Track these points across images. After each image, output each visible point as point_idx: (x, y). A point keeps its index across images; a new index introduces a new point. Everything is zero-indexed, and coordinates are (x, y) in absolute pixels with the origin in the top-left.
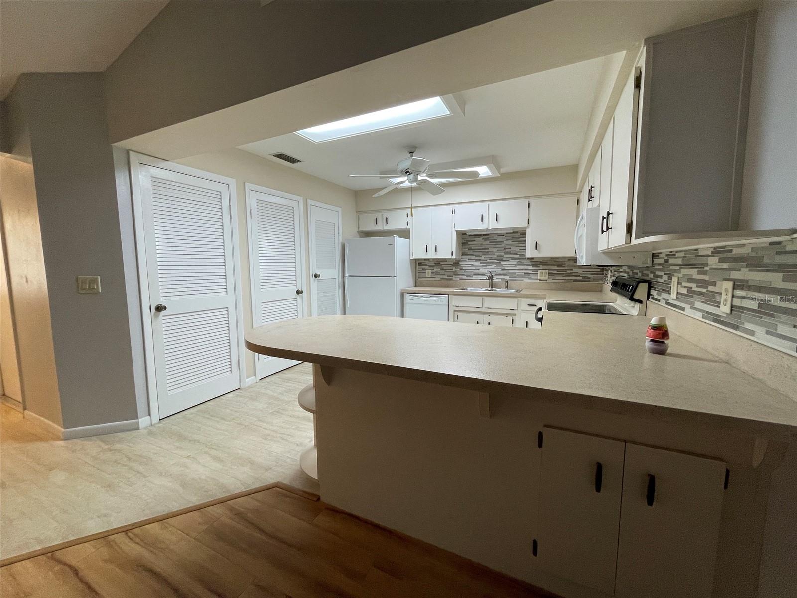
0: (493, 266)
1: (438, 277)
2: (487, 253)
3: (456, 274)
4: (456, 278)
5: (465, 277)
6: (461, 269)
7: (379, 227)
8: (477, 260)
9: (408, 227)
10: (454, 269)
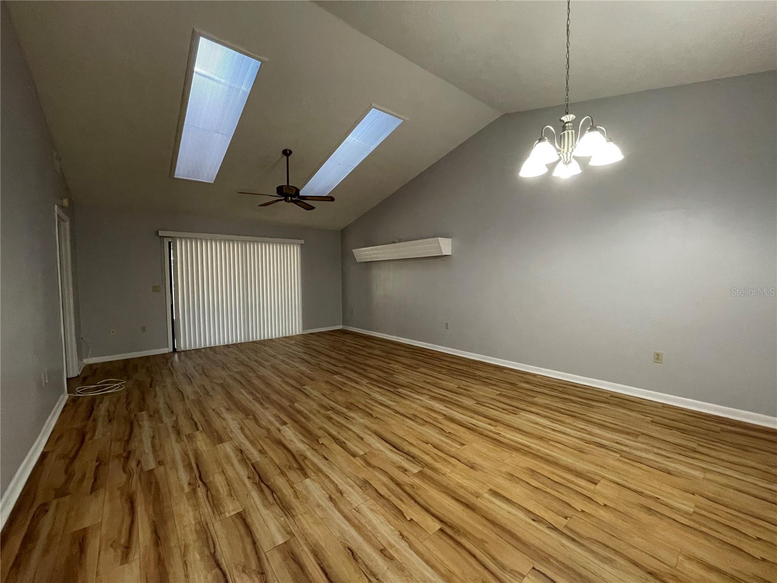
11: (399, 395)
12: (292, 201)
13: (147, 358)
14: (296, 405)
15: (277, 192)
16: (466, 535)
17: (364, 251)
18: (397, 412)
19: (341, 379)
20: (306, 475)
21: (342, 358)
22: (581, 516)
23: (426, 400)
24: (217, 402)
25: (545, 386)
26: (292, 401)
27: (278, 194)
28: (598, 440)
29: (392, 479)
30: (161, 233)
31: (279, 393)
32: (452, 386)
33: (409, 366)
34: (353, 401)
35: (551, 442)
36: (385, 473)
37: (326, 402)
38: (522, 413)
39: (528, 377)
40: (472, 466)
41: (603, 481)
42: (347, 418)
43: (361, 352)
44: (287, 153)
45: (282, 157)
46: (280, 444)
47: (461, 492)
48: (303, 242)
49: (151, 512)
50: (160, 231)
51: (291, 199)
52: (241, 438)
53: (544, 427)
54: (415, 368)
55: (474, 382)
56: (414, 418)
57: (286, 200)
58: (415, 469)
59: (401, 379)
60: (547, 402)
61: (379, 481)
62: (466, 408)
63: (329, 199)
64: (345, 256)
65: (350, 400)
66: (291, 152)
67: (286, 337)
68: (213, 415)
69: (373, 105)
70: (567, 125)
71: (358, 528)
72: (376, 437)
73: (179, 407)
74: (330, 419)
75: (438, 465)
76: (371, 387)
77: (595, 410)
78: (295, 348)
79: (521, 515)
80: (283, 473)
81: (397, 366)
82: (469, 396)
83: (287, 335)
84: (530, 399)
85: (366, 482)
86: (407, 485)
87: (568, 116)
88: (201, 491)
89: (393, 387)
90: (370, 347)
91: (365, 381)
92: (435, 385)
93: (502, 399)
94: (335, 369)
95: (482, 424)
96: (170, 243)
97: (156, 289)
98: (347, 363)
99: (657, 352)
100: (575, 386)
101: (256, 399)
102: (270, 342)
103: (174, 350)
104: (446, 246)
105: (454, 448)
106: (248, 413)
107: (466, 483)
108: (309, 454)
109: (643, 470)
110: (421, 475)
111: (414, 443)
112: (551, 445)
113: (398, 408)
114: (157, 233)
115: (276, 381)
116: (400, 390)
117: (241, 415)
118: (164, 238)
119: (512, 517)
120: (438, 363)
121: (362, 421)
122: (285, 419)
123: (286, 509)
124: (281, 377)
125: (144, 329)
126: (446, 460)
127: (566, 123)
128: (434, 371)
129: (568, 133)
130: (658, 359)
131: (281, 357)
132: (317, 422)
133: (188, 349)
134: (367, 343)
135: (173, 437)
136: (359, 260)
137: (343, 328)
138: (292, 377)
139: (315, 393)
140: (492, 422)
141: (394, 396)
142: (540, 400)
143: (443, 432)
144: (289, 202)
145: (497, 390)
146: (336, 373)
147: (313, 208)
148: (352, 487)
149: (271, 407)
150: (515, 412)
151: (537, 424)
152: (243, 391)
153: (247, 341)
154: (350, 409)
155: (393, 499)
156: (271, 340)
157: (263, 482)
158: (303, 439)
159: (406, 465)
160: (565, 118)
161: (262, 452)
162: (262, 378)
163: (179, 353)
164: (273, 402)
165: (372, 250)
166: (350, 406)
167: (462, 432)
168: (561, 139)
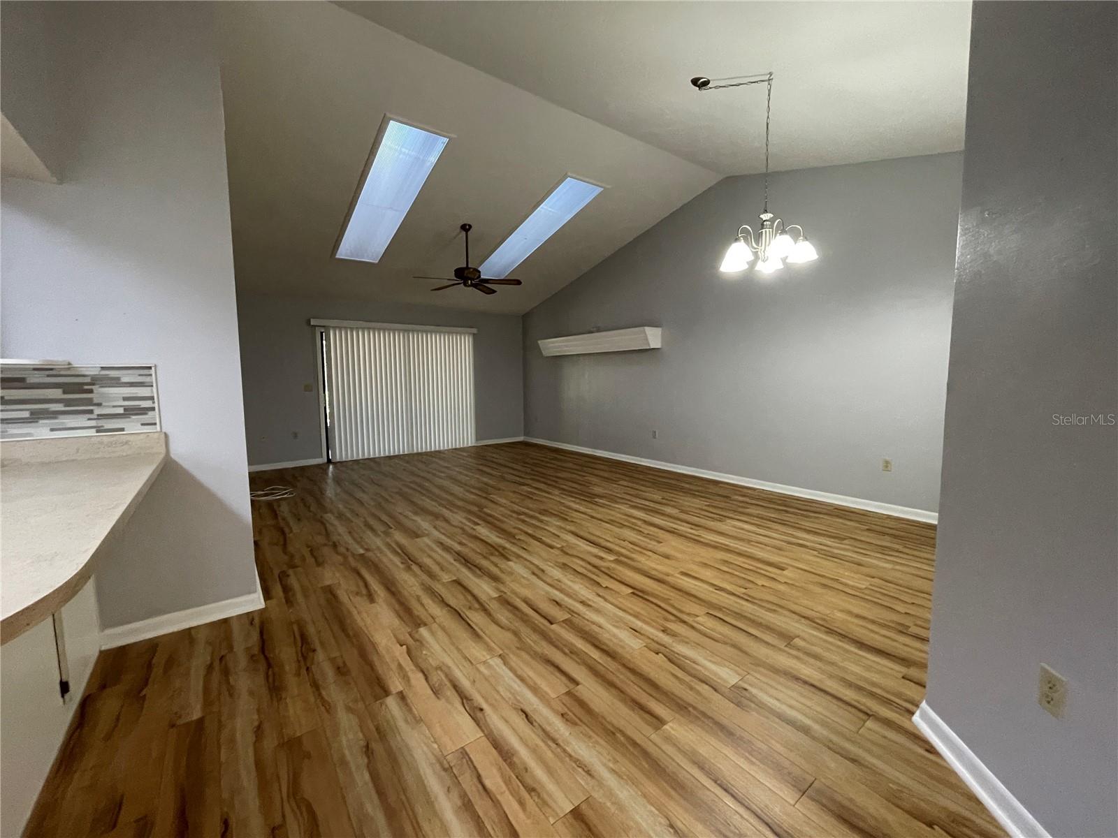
11: (596, 504)
12: (472, 285)
13: (303, 468)
14: (485, 510)
15: (455, 274)
16: (656, 596)
17: (553, 343)
18: (592, 517)
19: (529, 490)
20: (509, 560)
21: (529, 470)
22: (762, 588)
23: (625, 508)
24: (401, 508)
25: (763, 500)
26: (481, 507)
27: (456, 277)
28: (801, 542)
29: (590, 563)
30: (313, 322)
31: (462, 500)
32: (657, 497)
33: (607, 479)
34: (546, 508)
35: (752, 543)
36: (583, 560)
37: (516, 508)
38: (729, 521)
39: (746, 491)
40: (667, 557)
41: (790, 568)
42: (541, 521)
43: (548, 465)
44: (466, 228)
45: (461, 232)
46: (476, 538)
47: (654, 572)
48: (475, 331)
49: (378, 578)
50: (312, 320)
51: (471, 282)
52: (436, 533)
53: (749, 531)
54: (616, 481)
55: (681, 494)
56: (611, 522)
57: (465, 284)
58: (612, 558)
59: (597, 490)
60: (757, 512)
61: (578, 565)
62: (669, 516)
63: (516, 282)
64: (527, 349)
65: (542, 507)
66: (470, 226)
67: (456, 449)
68: (401, 517)
69: (569, 174)
70: (765, 223)
71: (561, 591)
72: (572, 535)
73: (362, 511)
74: (523, 521)
75: (633, 556)
76: (564, 496)
77: (811, 520)
78: (470, 460)
79: (705, 586)
80: (485, 558)
81: (594, 480)
82: (674, 507)
83: (458, 447)
84: (740, 510)
85: (564, 564)
86: (604, 567)
87: (766, 215)
88: (414, 567)
89: (590, 498)
90: (560, 460)
91: (557, 492)
92: (637, 496)
93: (711, 509)
94: (522, 480)
95: (684, 528)
96: (322, 333)
97: (308, 388)
98: (534, 475)
99: (887, 458)
100: (798, 499)
101: (440, 505)
102: (437, 454)
103: (329, 461)
104: (654, 337)
105: (652, 544)
106: (437, 516)
107: (659, 567)
108: (508, 545)
109: (836, 562)
110: (617, 561)
111: (611, 540)
112: (752, 545)
113: (595, 515)
114: (308, 322)
115: (457, 490)
116: (596, 500)
117: (431, 518)
118: (317, 328)
119: (696, 588)
120: (641, 477)
121: (558, 523)
122: (476, 520)
123: (495, 579)
124: (462, 487)
125: (295, 435)
126: (641, 553)
127: (764, 221)
128: (637, 484)
129: (766, 231)
130: (887, 467)
131: (457, 469)
132: (511, 524)
133: (344, 459)
134: (556, 456)
135: (369, 533)
136: (546, 353)
137: (526, 440)
138: (474, 488)
139: (503, 501)
140: (693, 527)
141: (590, 505)
142: (752, 510)
144: (469, 286)
145: (706, 502)
146: (524, 484)
147: (494, 292)
148: (553, 567)
149: (460, 512)
150: (722, 518)
151: (743, 529)
152: (423, 498)
153: (411, 452)
154: (543, 515)
155: (589, 575)
156: (439, 452)
157: (468, 562)
158: (498, 535)
159: (602, 554)
160: (765, 217)
161: (460, 543)
162: (441, 488)
163: (335, 464)
164: (459, 507)
165: (563, 341)
166: (545, 512)
167: (661, 534)
168: (758, 237)
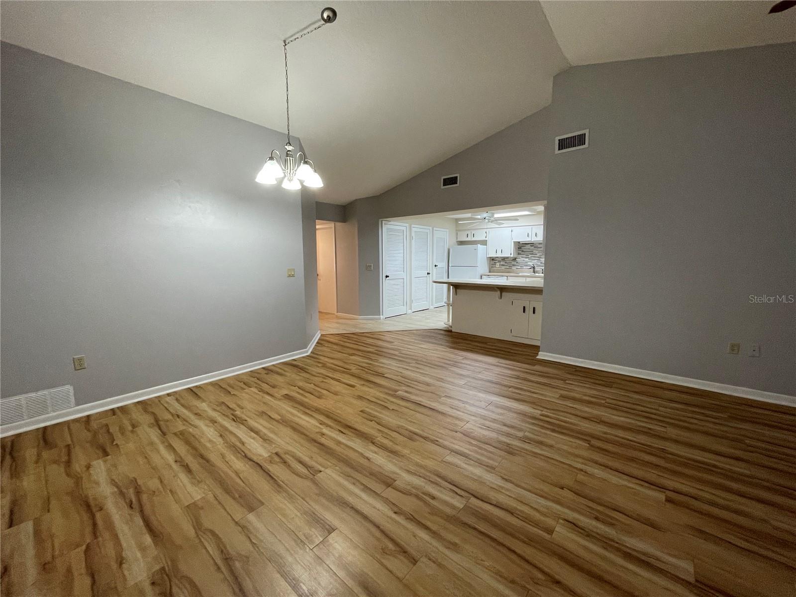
0: (536, 261)
1: (503, 268)
2: (532, 254)
3: (514, 265)
4: (514, 268)
5: (519, 267)
6: (517, 263)
7: (469, 239)
8: (526, 258)
9: (486, 239)
10: (513, 263)
143: (378, 421)
